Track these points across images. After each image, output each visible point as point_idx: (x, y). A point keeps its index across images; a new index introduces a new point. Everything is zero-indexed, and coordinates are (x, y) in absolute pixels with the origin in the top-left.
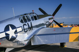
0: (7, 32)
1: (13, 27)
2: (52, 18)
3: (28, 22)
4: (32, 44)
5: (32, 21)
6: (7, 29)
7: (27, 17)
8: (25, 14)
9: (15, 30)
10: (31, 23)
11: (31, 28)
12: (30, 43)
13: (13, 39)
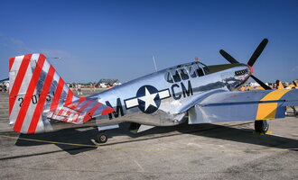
0: (142, 98)
1: (152, 90)
2: (245, 71)
3: (182, 81)
4: (190, 123)
5: (190, 79)
6: (141, 92)
7: (182, 71)
8: (179, 66)
9: (154, 95)
10: (189, 82)
11: (188, 92)
12: (185, 120)
13: (152, 110)
